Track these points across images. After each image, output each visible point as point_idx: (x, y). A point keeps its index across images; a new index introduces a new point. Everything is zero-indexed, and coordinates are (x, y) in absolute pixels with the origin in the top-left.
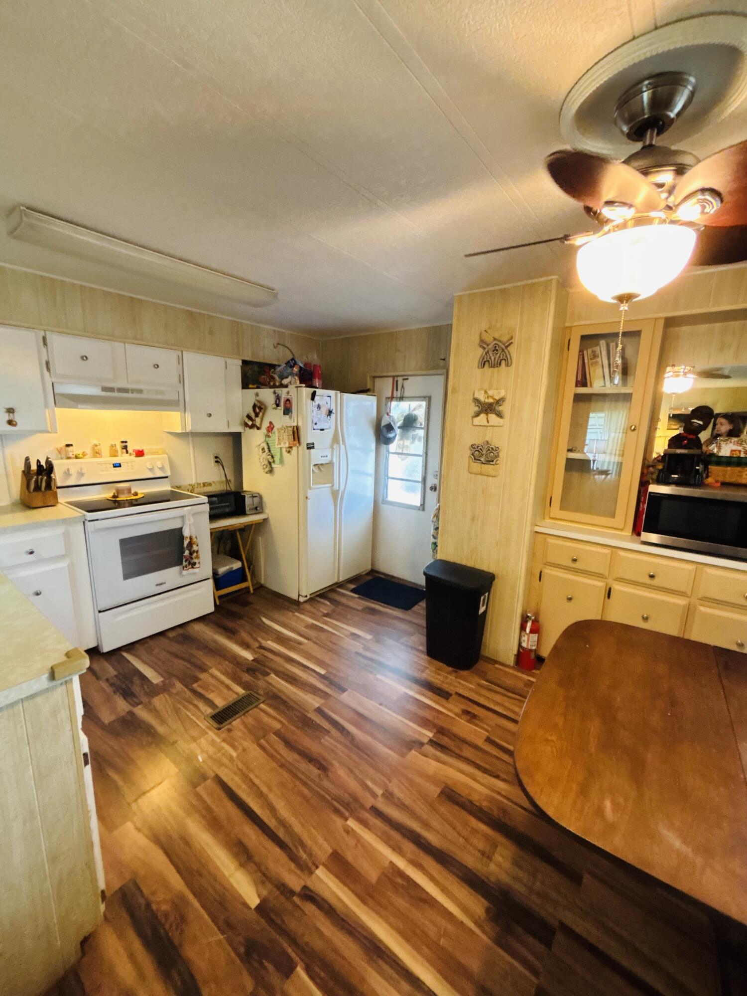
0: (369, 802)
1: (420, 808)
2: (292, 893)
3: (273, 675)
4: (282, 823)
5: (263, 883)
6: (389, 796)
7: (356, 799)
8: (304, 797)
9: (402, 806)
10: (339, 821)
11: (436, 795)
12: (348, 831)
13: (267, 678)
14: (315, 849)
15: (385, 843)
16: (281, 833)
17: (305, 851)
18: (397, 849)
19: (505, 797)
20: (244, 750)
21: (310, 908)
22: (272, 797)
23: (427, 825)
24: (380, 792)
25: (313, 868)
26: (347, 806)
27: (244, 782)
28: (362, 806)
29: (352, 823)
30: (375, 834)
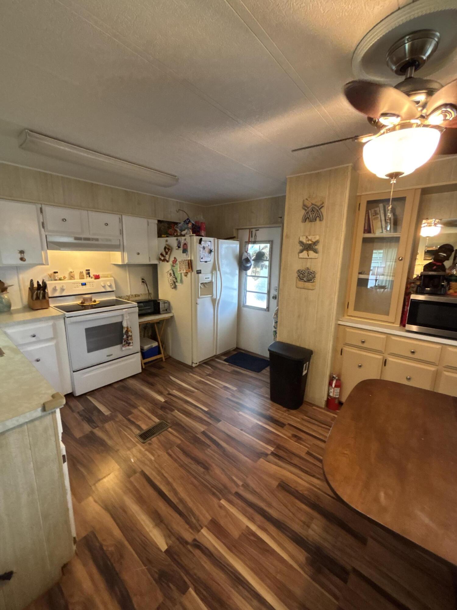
0: (234, 489)
1: (265, 494)
2: (187, 543)
3: (176, 411)
4: (181, 500)
5: (169, 537)
6: (246, 486)
7: (225, 487)
8: (195, 486)
9: (253, 492)
10: (215, 500)
11: (275, 487)
12: (221, 507)
13: (173, 413)
14: (201, 517)
15: (243, 514)
16: (180, 507)
17: (195, 518)
18: (251, 519)
19: (319, 489)
20: (159, 456)
21: (197, 552)
22: (175, 485)
23: (269, 505)
24: (240, 483)
25: (199, 528)
26: (220, 491)
27: (158, 475)
28: (230, 492)
29: (223, 502)
30: (237, 508)
